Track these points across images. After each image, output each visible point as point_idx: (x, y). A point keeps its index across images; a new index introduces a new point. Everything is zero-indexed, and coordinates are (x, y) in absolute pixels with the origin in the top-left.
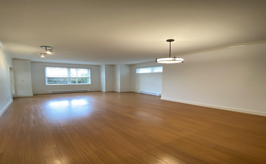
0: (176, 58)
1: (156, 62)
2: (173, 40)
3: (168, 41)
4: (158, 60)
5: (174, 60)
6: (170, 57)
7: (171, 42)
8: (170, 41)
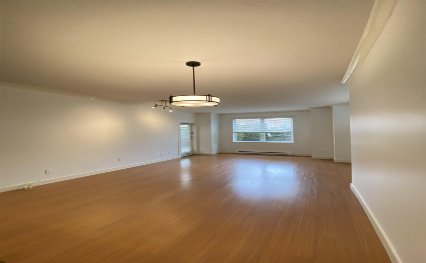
0: (211, 96)
1: (171, 102)
2: (197, 64)
3: (189, 64)
4: (174, 99)
5: (209, 101)
6: (195, 95)
7: (195, 67)
8: (193, 64)
